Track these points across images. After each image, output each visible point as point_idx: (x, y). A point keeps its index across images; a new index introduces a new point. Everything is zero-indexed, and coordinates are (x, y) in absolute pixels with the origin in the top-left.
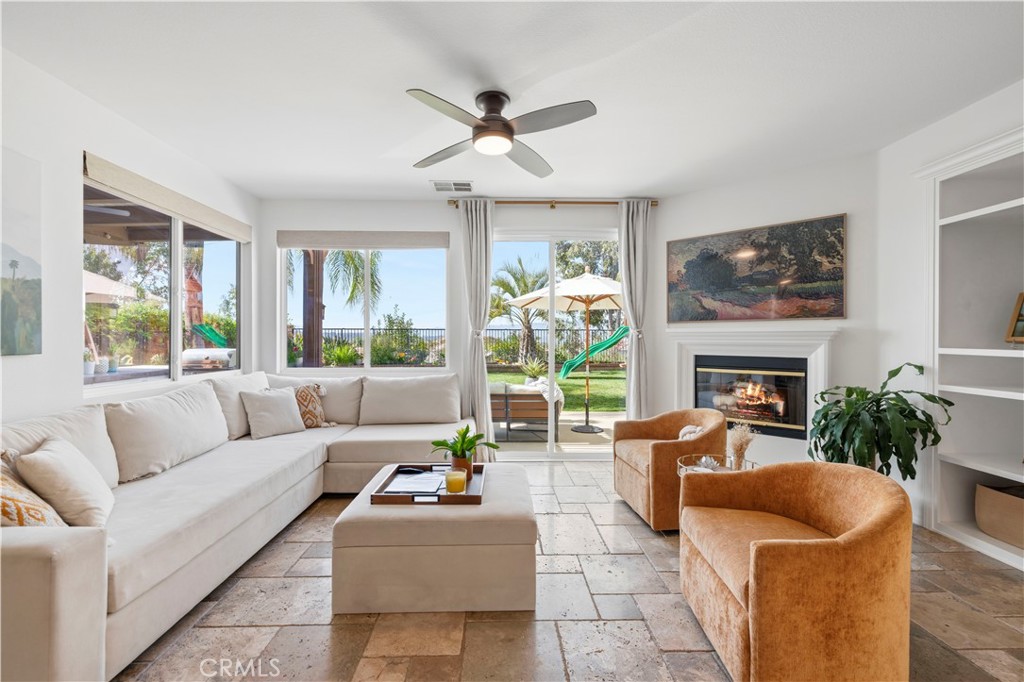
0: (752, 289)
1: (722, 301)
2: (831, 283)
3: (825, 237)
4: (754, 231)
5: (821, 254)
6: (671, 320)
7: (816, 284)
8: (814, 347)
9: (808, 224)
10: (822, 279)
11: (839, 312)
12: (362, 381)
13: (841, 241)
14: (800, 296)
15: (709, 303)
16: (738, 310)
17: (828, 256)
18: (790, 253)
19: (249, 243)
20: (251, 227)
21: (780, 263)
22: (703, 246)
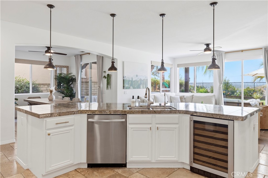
12: (193, 95)
19: (172, 68)
20: (172, 64)
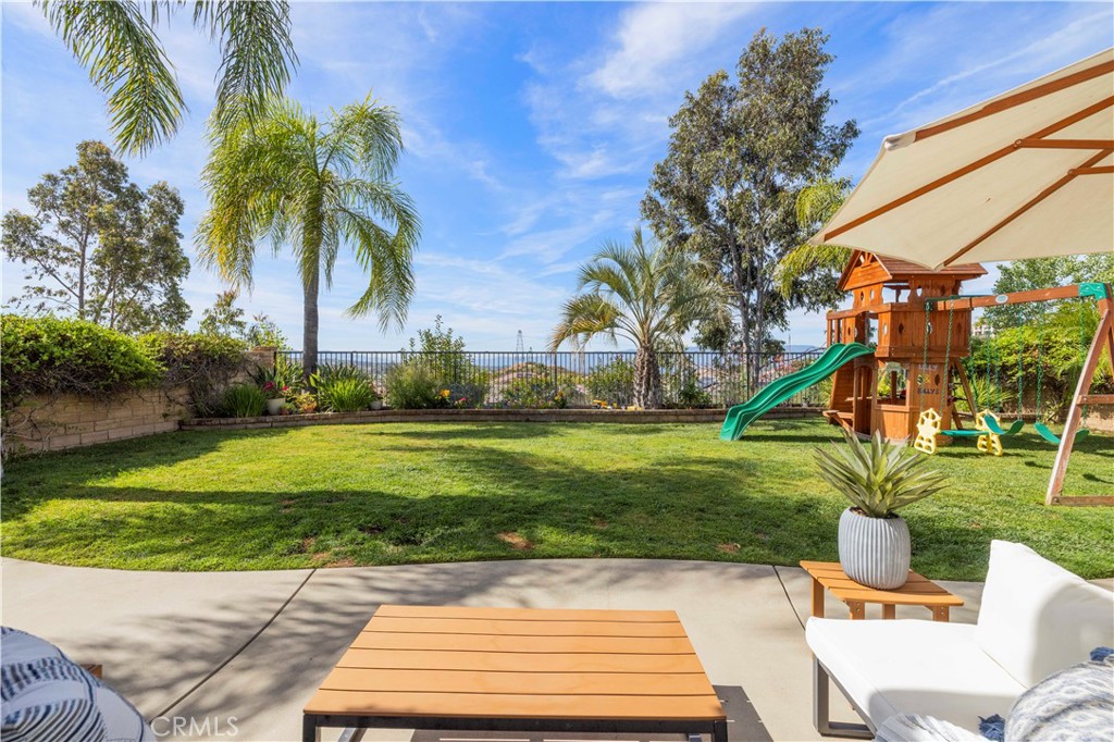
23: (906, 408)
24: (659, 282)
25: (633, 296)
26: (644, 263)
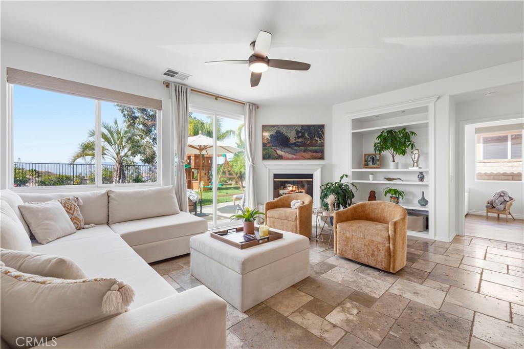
0: (296, 148)
1: (284, 152)
2: (320, 148)
3: (319, 132)
4: (296, 126)
5: (317, 137)
6: (264, 158)
7: (316, 148)
8: (316, 170)
9: (314, 126)
10: (317, 146)
11: (322, 158)
13: (323, 133)
14: (311, 151)
15: (279, 152)
16: (290, 156)
17: (320, 138)
18: (308, 136)
21: (305, 139)
22: (277, 129)
23: (198, 181)
24: (125, 140)
25: (113, 143)
26: (118, 133)
